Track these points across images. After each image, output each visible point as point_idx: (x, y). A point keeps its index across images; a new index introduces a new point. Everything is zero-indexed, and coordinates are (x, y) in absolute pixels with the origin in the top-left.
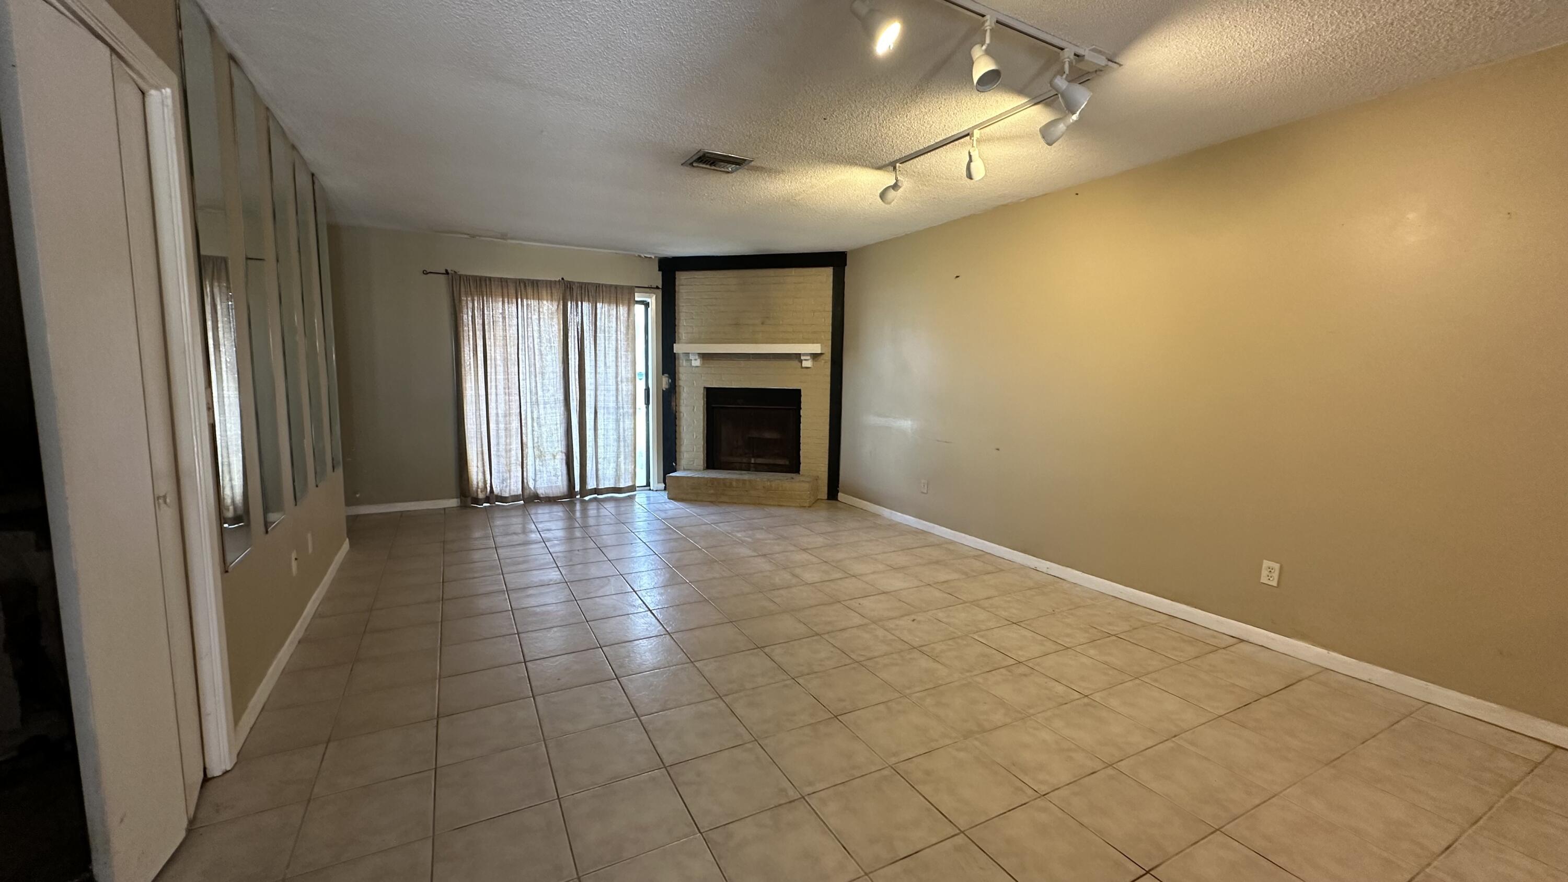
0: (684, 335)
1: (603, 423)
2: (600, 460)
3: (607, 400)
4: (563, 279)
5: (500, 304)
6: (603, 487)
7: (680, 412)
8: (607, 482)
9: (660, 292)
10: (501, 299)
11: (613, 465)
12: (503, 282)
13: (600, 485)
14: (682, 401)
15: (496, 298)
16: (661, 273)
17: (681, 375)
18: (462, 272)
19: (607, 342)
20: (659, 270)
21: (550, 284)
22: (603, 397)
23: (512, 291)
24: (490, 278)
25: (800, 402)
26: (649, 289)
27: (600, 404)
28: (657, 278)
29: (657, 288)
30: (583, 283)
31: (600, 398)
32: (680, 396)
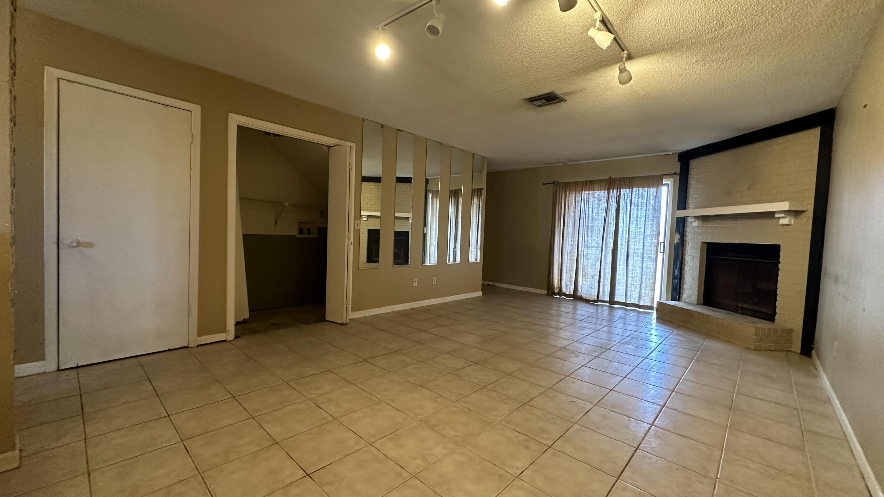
0: (691, 204)
1: (632, 262)
2: (629, 285)
3: (636, 247)
4: (610, 177)
5: (574, 195)
6: (629, 302)
7: (685, 260)
8: (633, 300)
9: (678, 177)
10: (574, 193)
11: (638, 290)
12: (576, 183)
13: (628, 301)
14: (687, 252)
15: (572, 192)
16: (680, 163)
17: (687, 233)
18: (561, 181)
19: (639, 212)
20: (678, 161)
21: (600, 182)
22: (633, 246)
23: (580, 188)
24: (570, 183)
25: (779, 257)
26: (670, 175)
27: (631, 251)
28: (677, 167)
29: (675, 173)
30: (621, 178)
31: (631, 246)
32: (685, 248)
